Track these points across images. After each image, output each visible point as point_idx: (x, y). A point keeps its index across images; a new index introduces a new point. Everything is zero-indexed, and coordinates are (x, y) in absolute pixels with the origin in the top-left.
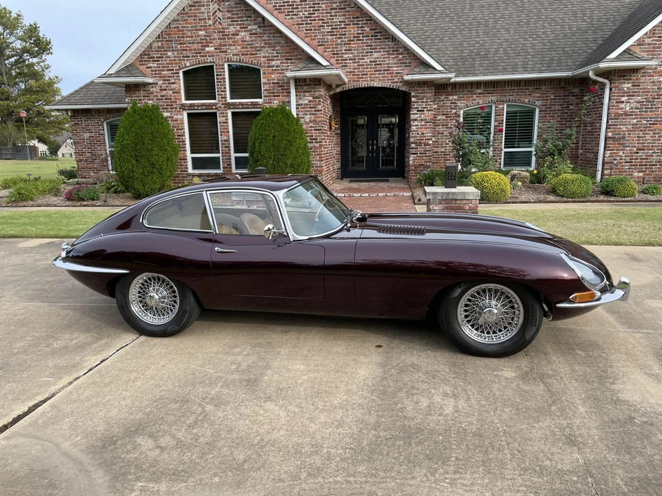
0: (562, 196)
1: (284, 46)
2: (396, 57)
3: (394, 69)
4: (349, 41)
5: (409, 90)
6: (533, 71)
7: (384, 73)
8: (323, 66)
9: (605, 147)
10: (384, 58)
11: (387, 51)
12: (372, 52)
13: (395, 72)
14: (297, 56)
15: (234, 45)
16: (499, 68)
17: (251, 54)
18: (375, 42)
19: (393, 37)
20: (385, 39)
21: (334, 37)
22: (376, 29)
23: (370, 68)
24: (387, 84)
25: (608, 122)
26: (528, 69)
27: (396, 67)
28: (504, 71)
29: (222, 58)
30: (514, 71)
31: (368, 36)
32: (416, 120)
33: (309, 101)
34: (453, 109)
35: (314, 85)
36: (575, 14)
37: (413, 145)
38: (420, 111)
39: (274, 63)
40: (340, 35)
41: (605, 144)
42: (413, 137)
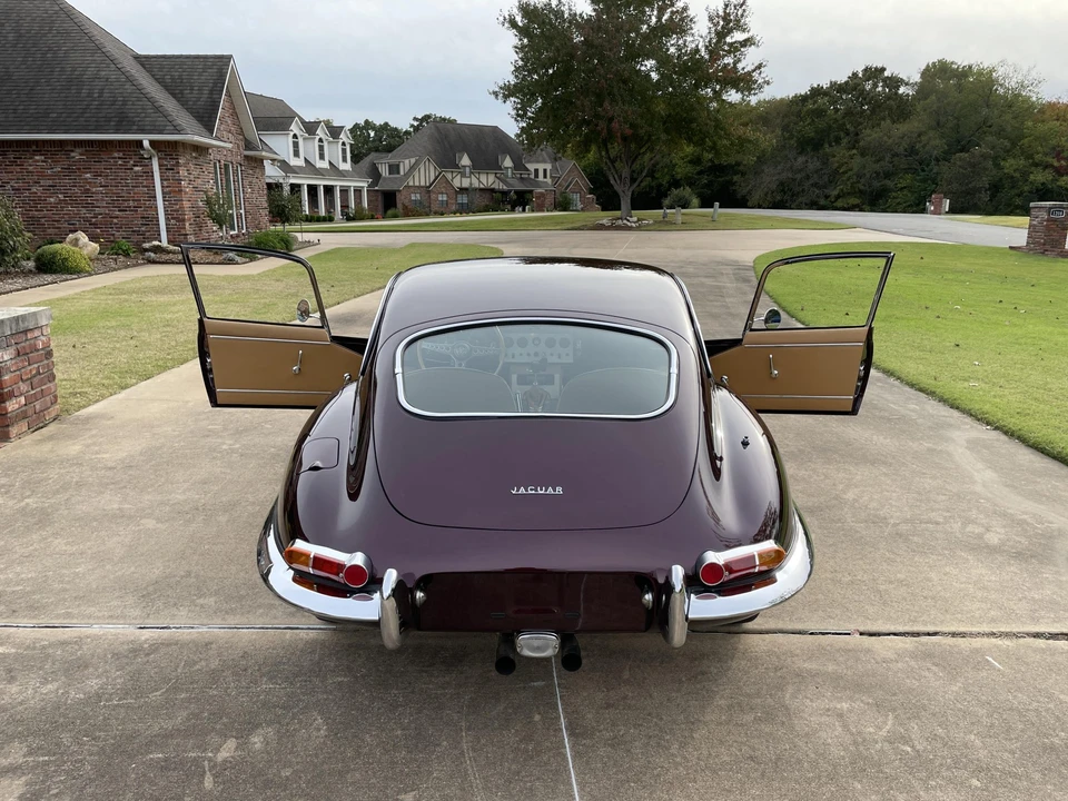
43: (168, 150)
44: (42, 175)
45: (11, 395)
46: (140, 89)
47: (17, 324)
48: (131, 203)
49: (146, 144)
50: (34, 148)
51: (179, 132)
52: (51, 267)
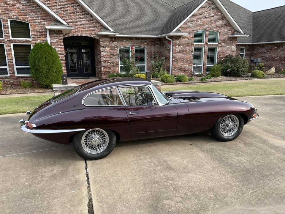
0: (166, 82)
1: (42, 13)
2: (92, 24)
3: (92, 29)
4: (70, 14)
5: (99, 39)
6: (144, 34)
7: (88, 30)
8: (64, 25)
9: (172, 64)
10: (87, 23)
11: (88, 21)
12: (81, 20)
13: (92, 30)
14: (49, 18)
15: (13, 10)
16: (132, 32)
17: (23, 16)
18: (82, 16)
19: (90, 14)
20: (87, 15)
21: (62, 11)
22: (82, 10)
23: (81, 27)
24: (89, 35)
25: (172, 55)
26: (143, 33)
27: (93, 28)
28: (134, 33)
29: (6, 16)
30: (138, 34)
31: (79, 13)
32: (103, 52)
33: (57, 41)
34: (115, 48)
35: (59, 33)
36: (153, 13)
37: (103, 63)
38: (105, 48)
39: (36, 21)
40: (65, 10)
41: (172, 63)
42: (102, 59)
50: (275, 45)
52: (254, 76)
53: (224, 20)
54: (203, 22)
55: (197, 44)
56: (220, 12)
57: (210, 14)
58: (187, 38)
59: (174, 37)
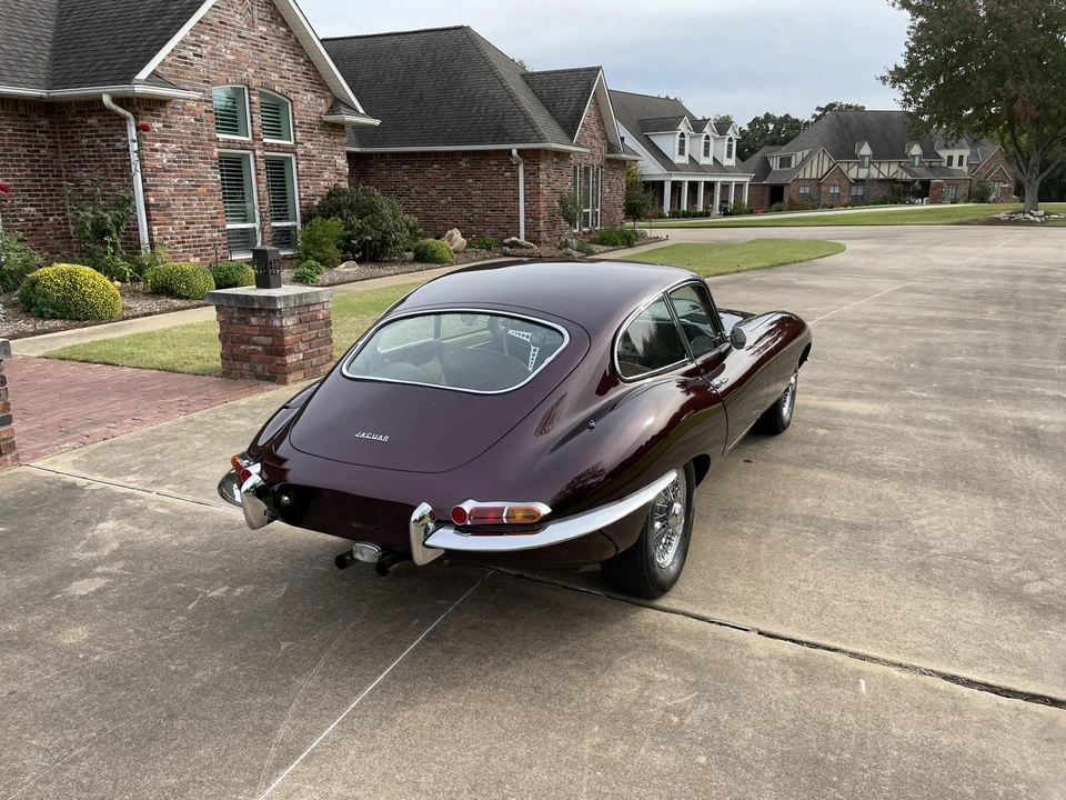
9: (148, 220)
25: (144, 181)
41: (148, 215)
43: (532, 157)
44: (437, 181)
45: (291, 351)
46: (516, 103)
47: (301, 299)
48: (500, 204)
49: (514, 152)
51: (541, 139)
52: (424, 258)
53: (297, 55)
54: (234, 51)
55: (229, 141)
56: (285, 24)
57: (252, 25)
58: (191, 112)
59: (138, 103)
